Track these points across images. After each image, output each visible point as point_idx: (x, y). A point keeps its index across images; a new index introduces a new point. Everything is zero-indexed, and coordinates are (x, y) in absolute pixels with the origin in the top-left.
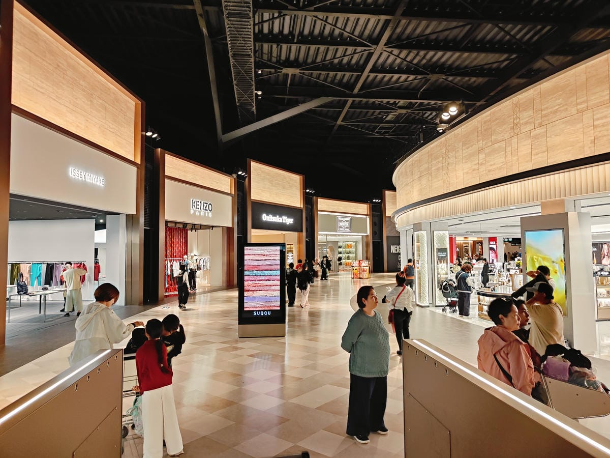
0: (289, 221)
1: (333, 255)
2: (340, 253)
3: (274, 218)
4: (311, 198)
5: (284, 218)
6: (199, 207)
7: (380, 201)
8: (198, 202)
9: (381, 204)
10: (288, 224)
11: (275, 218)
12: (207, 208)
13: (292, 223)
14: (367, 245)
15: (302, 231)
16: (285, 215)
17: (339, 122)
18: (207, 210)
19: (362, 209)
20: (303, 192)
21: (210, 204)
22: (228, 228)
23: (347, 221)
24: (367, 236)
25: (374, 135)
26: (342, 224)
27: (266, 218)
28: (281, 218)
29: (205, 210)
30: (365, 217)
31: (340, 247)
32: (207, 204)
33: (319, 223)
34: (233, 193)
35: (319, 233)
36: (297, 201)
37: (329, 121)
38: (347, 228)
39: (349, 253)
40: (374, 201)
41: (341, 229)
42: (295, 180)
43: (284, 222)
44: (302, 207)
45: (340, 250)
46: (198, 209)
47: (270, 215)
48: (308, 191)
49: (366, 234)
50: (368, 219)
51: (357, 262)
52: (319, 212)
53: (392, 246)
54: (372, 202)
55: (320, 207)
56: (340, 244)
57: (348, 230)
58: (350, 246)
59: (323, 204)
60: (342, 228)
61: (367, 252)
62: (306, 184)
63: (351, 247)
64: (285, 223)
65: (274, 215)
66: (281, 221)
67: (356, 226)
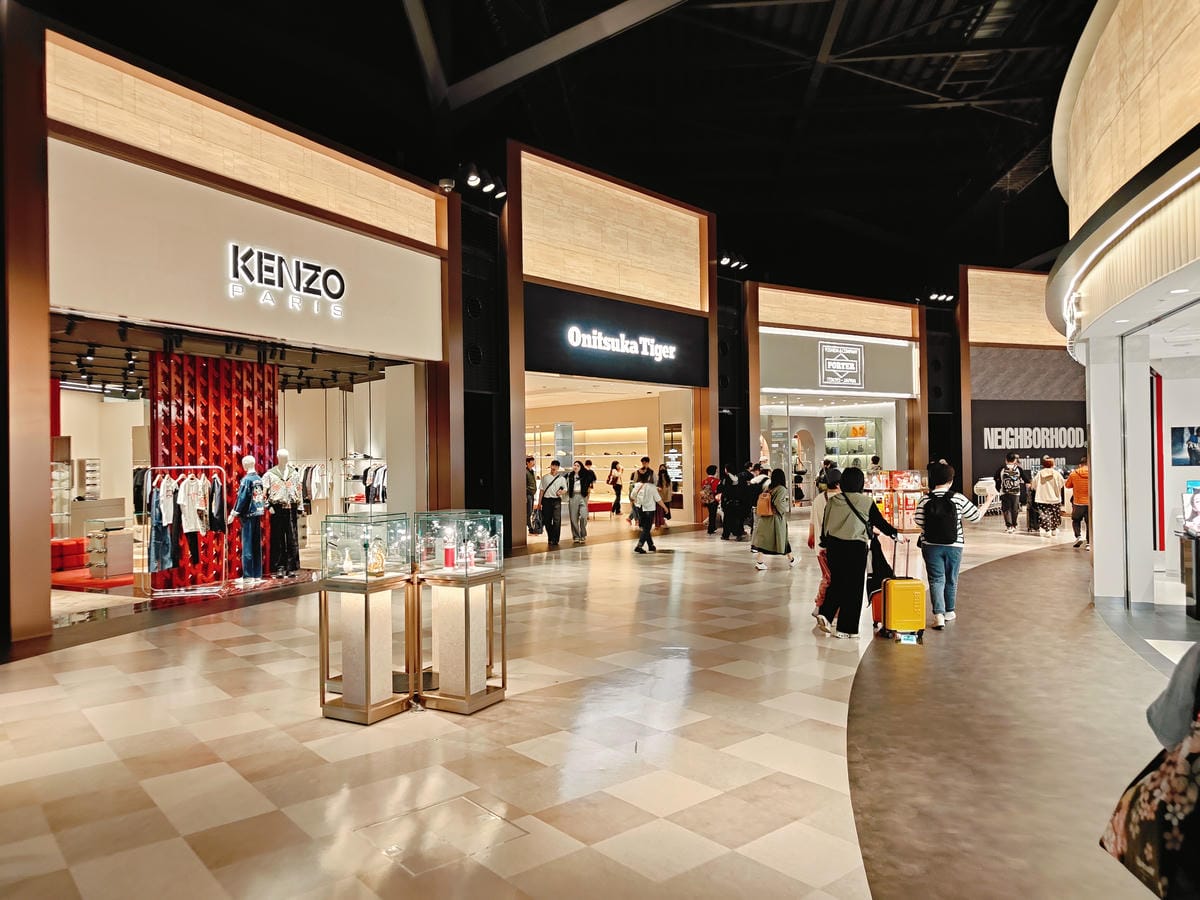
0: (663, 352)
1: (811, 456)
2: (830, 451)
3: (607, 339)
4: (739, 285)
5: (645, 340)
6: (275, 276)
7: (950, 298)
8: (271, 258)
9: (955, 308)
10: (658, 359)
11: (612, 340)
12: (318, 284)
13: (672, 357)
14: (913, 429)
15: (705, 384)
16: (649, 333)
17: (824, 57)
18: (318, 292)
19: (899, 320)
20: (710, 267)
21: (332, 272)
22: (430, 364)
23: (851, 357)
24: (912, 401)
25: (935, 100)
26: (835, 365)
27: (576, 337)
28: (634, 343)
29: (307, 290)
30: (905, 343)
31: (831, 435)
32: (318, 269)
33: (764, 363)
34: (445, 245)
35: (764, 390)
36: (689, 292)
37: (795, 53)
38: (850, 376)
39: (860, 450)
40: (934, 297)
41: (831, 380)
42: (686, 226)
43: (645, 352)
44: (707, 310)
45: (831, 442)
46: (271, 282)
47: (595, 332)
48: (725, 261)
49: (907, 396)
50: (916, 353)
51: (884, 478)
52: (762, 330)
53: (986, 430)
54: (926, 301)
55: (765, 312)
56: (829, 426)
57: (853, 381)
58: (862, 432)
59: (775, 305)
60: (834, 376)
61: (911, 448)
62: (718, 242)
63: (863, 434)
64: (650, 359)
65: (612, 332)
66: (634, 350)
67: (876, 370)
